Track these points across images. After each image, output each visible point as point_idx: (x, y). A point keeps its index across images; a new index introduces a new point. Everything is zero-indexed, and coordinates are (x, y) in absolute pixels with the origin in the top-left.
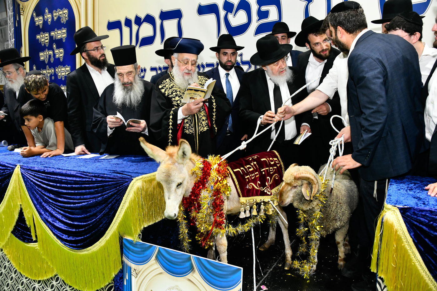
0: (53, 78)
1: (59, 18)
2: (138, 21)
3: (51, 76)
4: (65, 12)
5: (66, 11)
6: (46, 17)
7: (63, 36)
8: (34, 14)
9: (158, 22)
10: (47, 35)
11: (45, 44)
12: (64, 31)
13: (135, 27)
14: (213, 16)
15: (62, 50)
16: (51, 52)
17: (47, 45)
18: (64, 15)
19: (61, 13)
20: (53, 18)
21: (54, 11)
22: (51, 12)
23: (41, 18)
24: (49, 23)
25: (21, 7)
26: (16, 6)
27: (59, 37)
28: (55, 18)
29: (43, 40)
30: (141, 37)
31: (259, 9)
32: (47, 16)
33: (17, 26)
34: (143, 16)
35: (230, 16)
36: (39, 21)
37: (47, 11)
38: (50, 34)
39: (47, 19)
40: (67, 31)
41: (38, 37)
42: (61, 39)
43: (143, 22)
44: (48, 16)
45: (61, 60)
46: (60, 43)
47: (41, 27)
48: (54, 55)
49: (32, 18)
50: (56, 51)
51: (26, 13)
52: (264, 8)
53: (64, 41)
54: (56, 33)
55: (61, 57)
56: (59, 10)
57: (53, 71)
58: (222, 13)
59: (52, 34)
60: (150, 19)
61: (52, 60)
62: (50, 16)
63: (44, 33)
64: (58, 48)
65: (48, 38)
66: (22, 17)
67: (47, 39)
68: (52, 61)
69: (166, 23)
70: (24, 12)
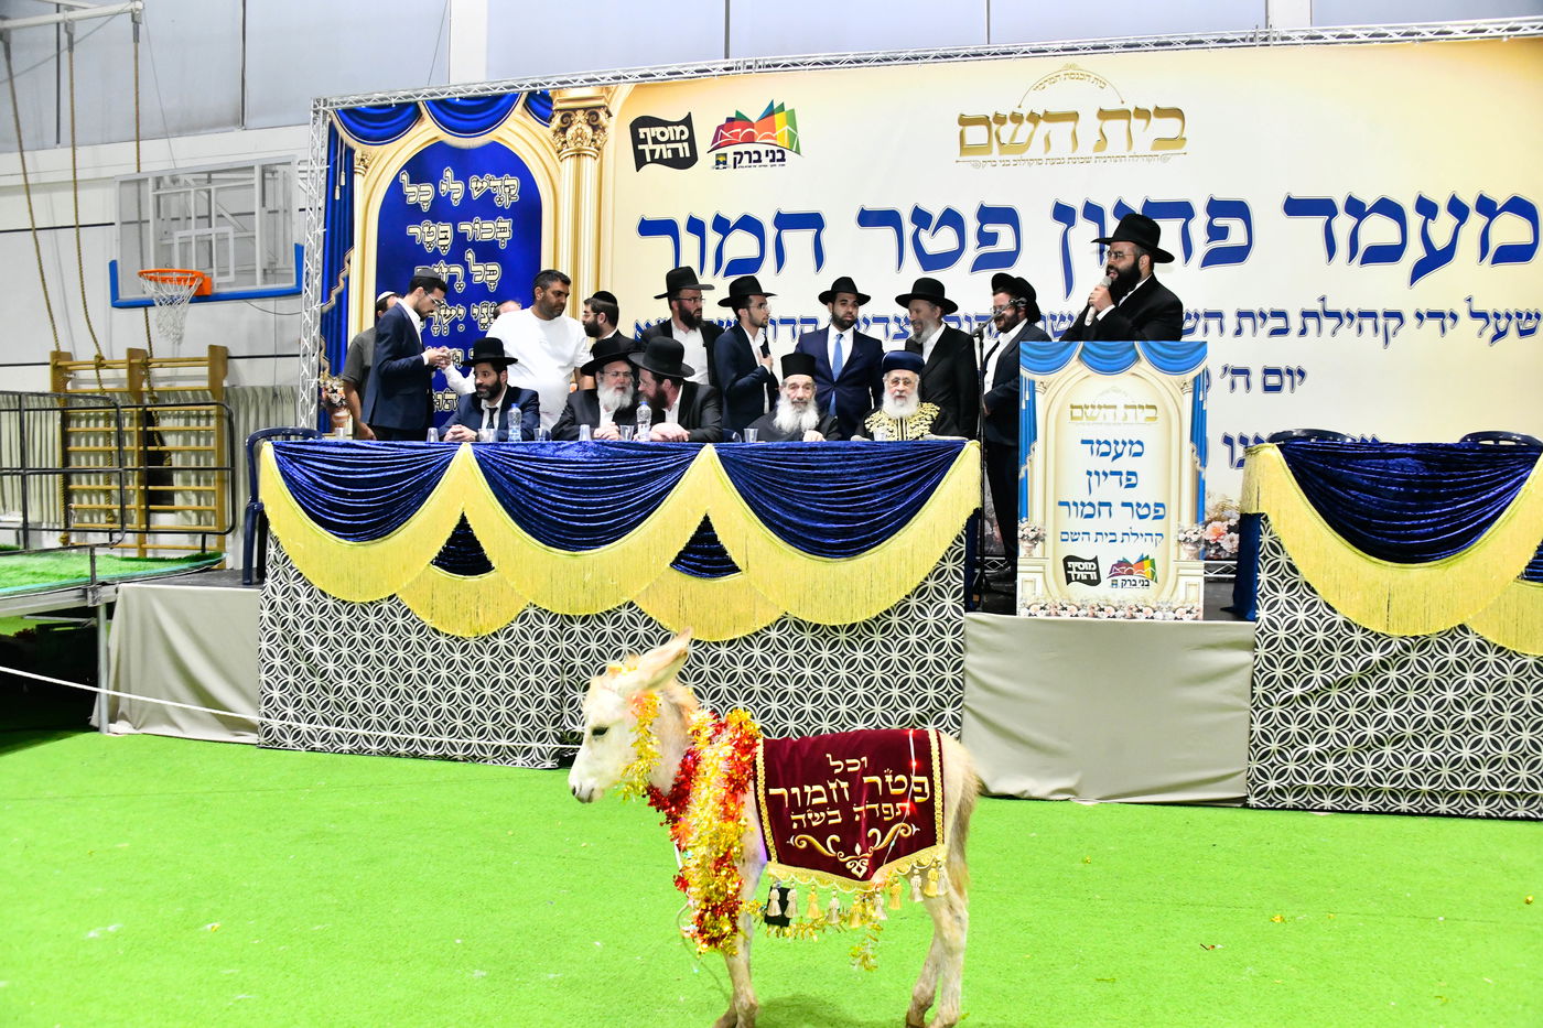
0: (461, 328)
1: (489, 196)
2: (722, 225)
3: (453, 325)
4: (507, 183)
5: (514, 182)
6: (444, 187)
7: (500, 235)
8: (405, 178)
9: (771, 232)
10: (448, 227)
11: (436, 249)
12: (507, 224)
13: (713, 238)
14: (888, 233)
15: (495, 267)
16: (457, 270)
17: (444, 253)
18: (507, 190)
19: (493, 183)
20: (468, 192)
21: (473, 178)
22: (462, 176)
23: (428, 188)
24: (456, 204)
25: (358, 155)
26: (341, 152)
27: (485, 236)
28: (476, 194)
29: (428, 239)
30: (727, 259)
31: (981, 228)
32: (448, 186)
33: (338, 197)
34: (733, 218)
35: (924, 236)
36: (420, 194)
37: (449, 173)
38: (455, 228)
39: (449, 193)
40: (514, 227)
41: (412, 230)
42: (494, 243)
43: (734, 228)
44: (452, 186)
45: (492, 288)
46: (487, 251)
47: (425, 208)
48: (468, 276)
49: (396, 185)
50: (475, 268)
51: (373, 172)
52: (989, 228)
53: (503, 246)
54: (477, 226)
55: (491, 281)
56: (488, 176)
57: (461, 311)
58: (909, 228)
59: (464, 227)
60: (750, 224)
61: (460, 286)
62: (460, 186)
63: (435, 222)
64: (479, 260)
65: (449, 236)
66: (358, 179)
67: (446, 238)
68: (459, 291)
69: (788, 235)
70: (366, 167)
